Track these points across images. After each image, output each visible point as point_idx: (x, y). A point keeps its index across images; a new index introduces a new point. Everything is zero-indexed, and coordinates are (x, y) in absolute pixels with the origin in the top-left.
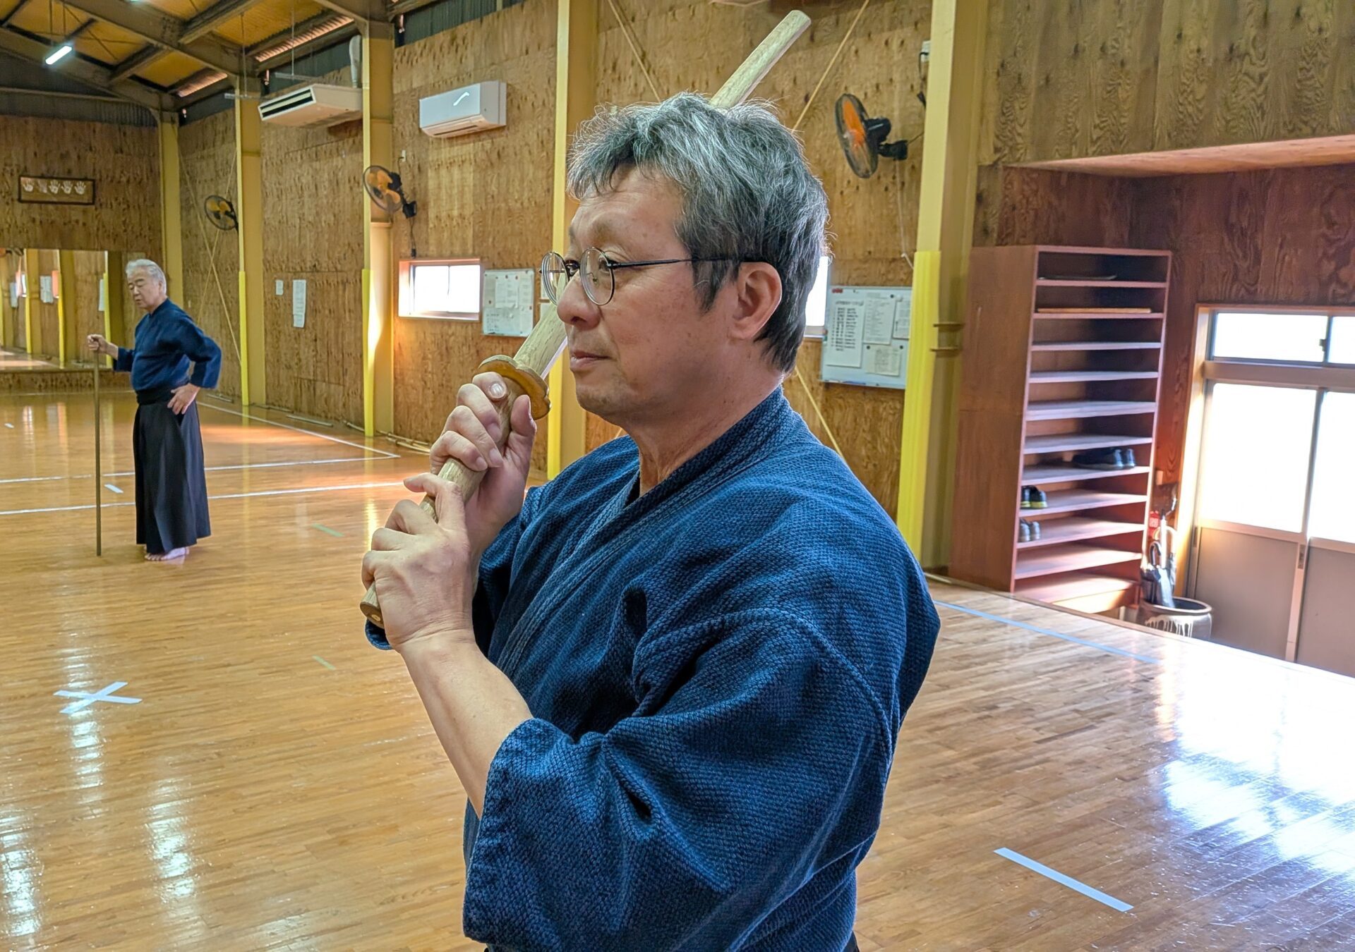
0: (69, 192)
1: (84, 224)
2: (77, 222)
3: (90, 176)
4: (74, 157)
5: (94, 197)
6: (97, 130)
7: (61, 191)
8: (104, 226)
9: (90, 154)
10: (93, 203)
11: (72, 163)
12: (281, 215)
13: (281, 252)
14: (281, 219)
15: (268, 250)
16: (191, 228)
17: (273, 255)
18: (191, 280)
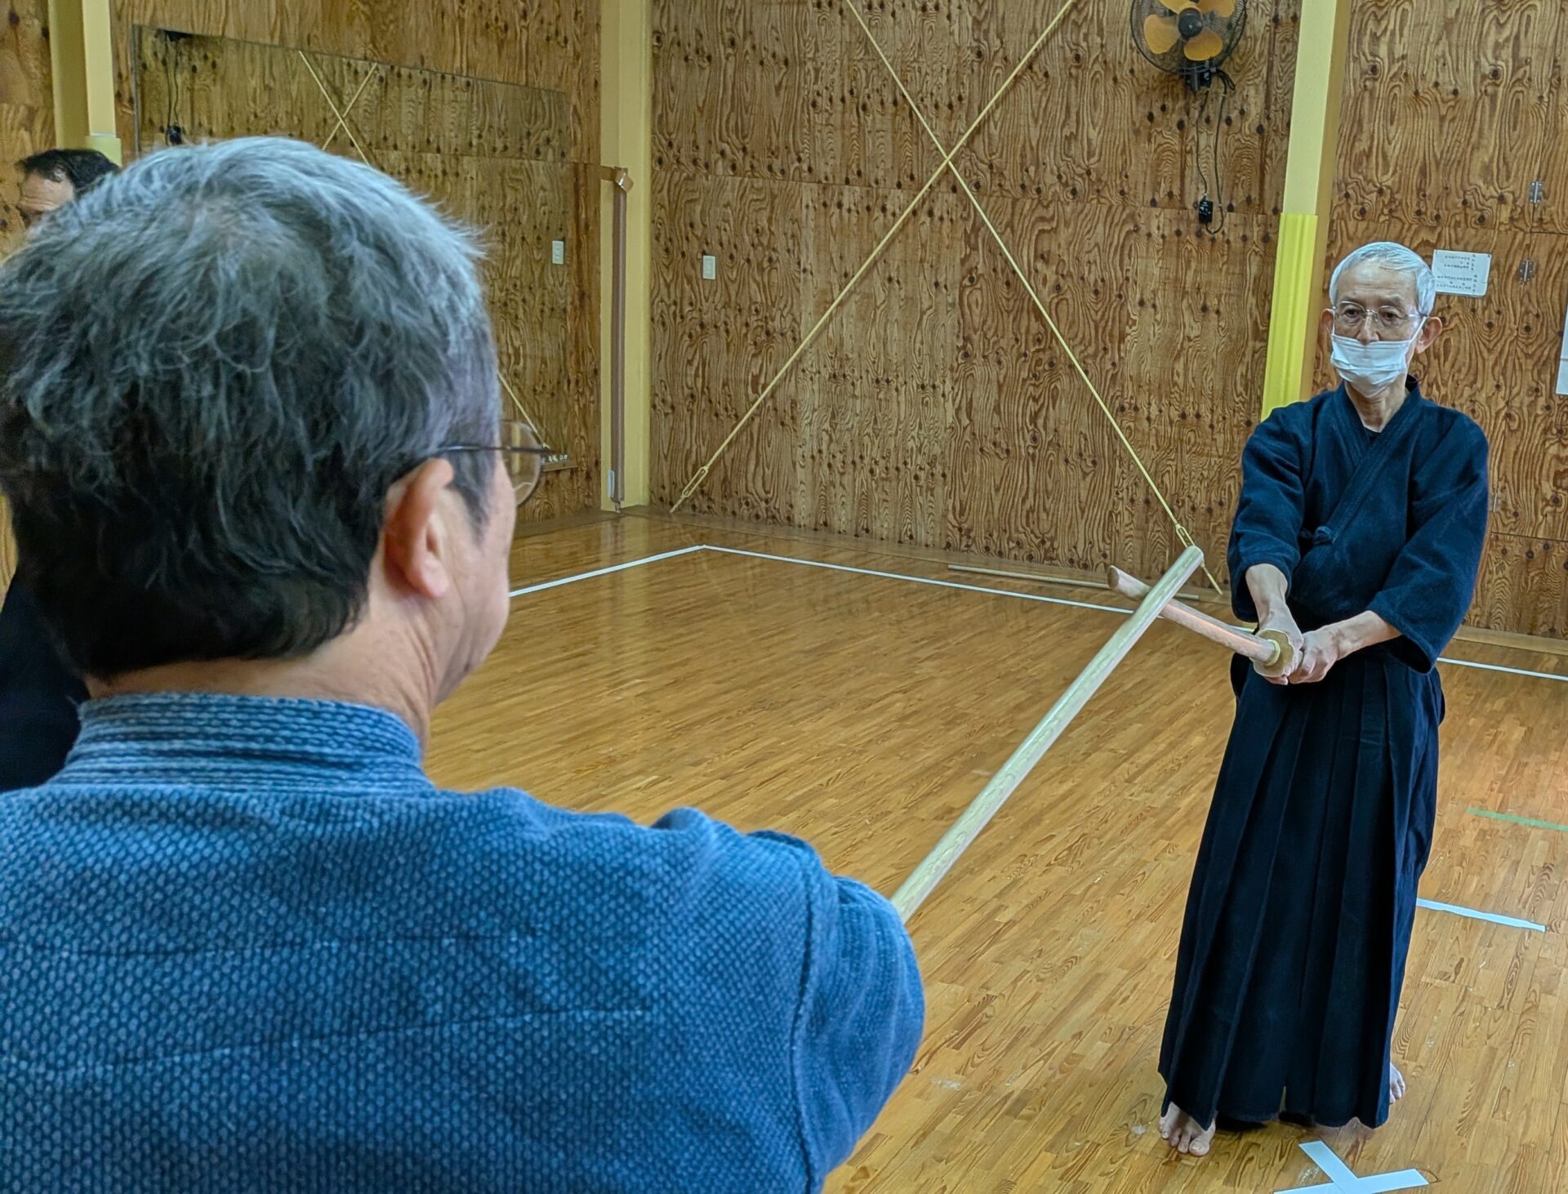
12: (1507, 53)
13: (1487, 169)
14: (1505, 66)
15: (1385, 156)
16: (749, 33)
17: (1423, 172)
18: (729, 195)
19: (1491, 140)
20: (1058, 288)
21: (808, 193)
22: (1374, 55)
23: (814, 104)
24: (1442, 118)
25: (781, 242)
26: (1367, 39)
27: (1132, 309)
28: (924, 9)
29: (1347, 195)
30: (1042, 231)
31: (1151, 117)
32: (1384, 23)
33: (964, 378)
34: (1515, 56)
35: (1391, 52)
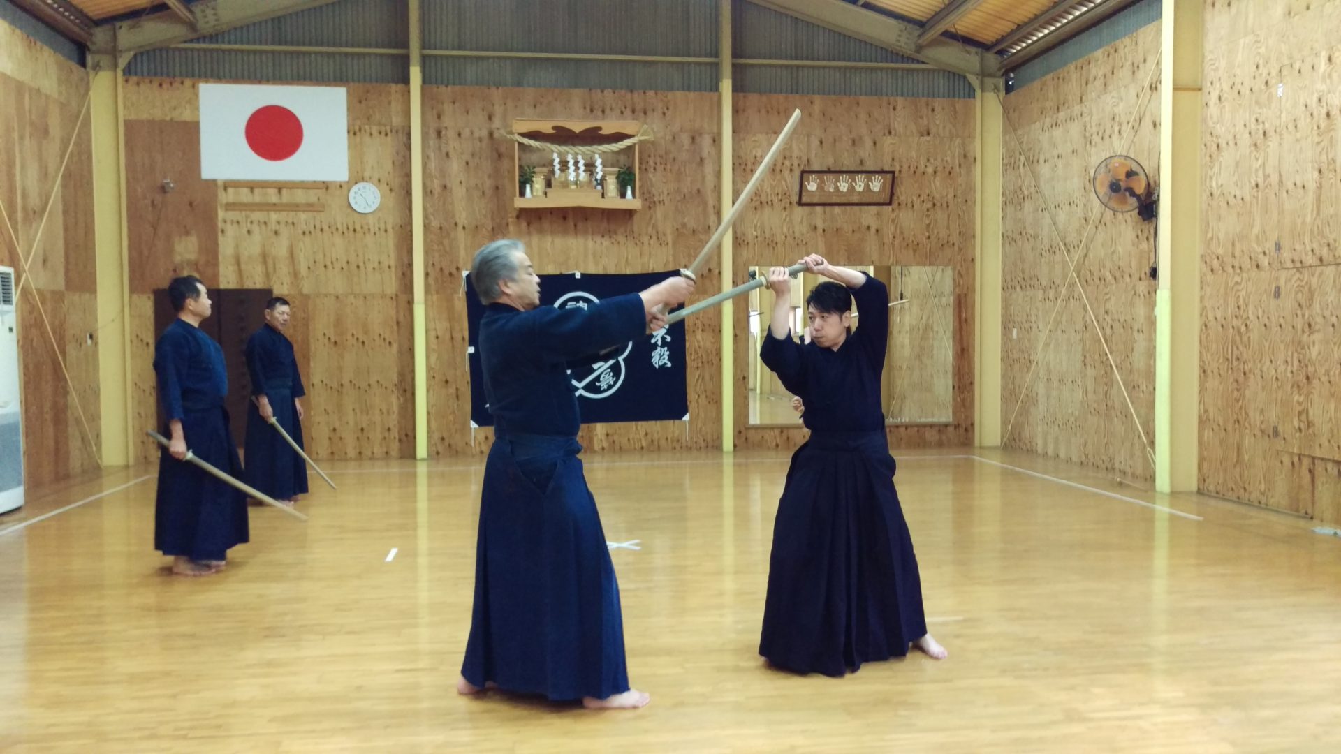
0: (861, 189)
1: (877, 231)
2: (869, 228)
3: (886, 168)
4: (868, 143)
5: (892, 194)
6: (899, 107)
7: (852, 189)
8: (902, 233)
9: (889, 140)
10: (890, 204)
11: (866, 151)
12: (1260, 173)
13: (1257, 237)
14: (1260, 181)
15: (1218, 239)
16: (1025, 228)
17: (1233, 245)
18: (1020, 301)
19: (1258, 222)
20: (1112, 327)
21: (1040, 293)
22: (1211, 187)
23: (1041, 254)
24: (1238, 214)
25: (1033, 319)
26: (1208, 180)
27: (1135, 333)
28: (1070, 204)
29: (1206, 262)
30: (1106, 300)
31: (1138, 237)
32: (1213, 170)
33: (1084, 377)
34: (1264, 175)
35: (1217, 184)
